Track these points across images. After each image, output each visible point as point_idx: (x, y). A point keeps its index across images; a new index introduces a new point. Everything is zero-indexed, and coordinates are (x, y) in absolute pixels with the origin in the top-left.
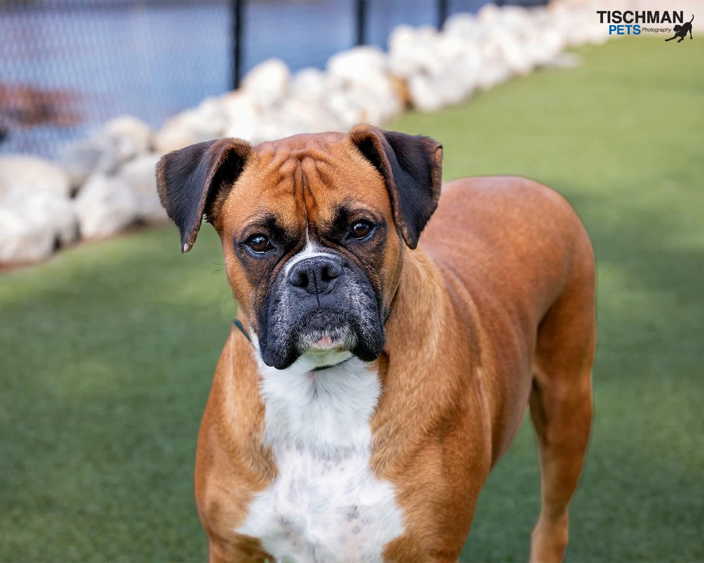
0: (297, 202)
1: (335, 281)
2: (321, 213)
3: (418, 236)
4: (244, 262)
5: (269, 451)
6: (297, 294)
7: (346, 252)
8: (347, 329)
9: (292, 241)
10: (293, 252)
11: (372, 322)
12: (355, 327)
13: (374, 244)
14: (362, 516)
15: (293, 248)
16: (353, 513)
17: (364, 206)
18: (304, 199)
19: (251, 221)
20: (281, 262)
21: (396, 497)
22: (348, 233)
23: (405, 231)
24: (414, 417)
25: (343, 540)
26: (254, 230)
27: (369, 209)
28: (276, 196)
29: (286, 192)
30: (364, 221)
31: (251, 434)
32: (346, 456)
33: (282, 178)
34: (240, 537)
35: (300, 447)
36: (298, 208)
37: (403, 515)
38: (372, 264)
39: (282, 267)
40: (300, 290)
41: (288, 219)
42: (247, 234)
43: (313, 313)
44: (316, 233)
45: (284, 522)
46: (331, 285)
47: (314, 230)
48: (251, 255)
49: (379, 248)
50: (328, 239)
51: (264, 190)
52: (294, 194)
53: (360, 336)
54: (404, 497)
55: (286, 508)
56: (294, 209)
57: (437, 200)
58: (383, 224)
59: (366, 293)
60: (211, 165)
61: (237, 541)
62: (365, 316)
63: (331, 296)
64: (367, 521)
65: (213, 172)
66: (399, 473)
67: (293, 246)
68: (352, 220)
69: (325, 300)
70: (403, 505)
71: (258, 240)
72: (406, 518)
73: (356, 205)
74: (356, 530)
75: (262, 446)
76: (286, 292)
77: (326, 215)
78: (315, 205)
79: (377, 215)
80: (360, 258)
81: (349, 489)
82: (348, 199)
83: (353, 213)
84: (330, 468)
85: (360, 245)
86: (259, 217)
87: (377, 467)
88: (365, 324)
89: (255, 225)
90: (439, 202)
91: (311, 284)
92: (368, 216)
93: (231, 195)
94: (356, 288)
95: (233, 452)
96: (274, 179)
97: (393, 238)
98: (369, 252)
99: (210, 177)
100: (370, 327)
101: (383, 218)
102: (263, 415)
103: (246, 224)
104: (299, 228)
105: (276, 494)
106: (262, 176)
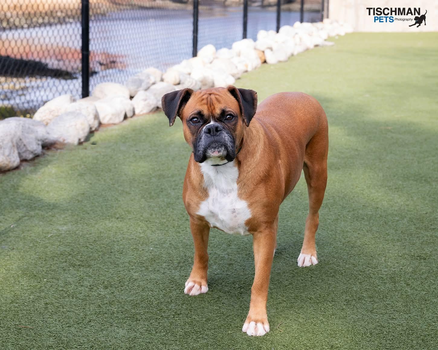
0: (208, 107)
1: (220, 132)
2: (216, 111)
3: (249, 123)
4: (190, 128)
5: (206, 189)
6: (207, 136)
7: (224, 124)
8: (223, 148)
9: (206, 120)
10: (206, 123)
11: (232, 147)
12: (226, 148)
13: (234, 122)
14: (237, 212)
15: (206, 122)
16: (234, 211)
17: (231, 110)
18: (210, 106)
19: (193, 113)
20: (202, 127)
21: (248, 206)
22: (225, 118)
23: (246, 120)
24: (250, 180)
25: (231, 219)
26: (194, 116)
27: (233, 111)
28: (201, 105)
29: (204, 104)
30: (230, 115)
31: (200, 184)
32: (230, 192)
33: (203, 100)
34: (197, 215)
35: (216, 188)
36: (208, 109)
37: (251, 211)
38: (232, 129)
39: (202, 128)
40: (208, 135)
41: (206, 112)
42: (191, 117)
43: (212, 142)
44: (214, 118)
45: (212, 212)
46: (218, 134)
47: (214, 117)
48: (192, 125)
49: (235, 125)
50: (218, 120)
51: (197, 103)
52: (207, 104)
53: (228, 151)
54: (250, 205)
55: (212, 208)
56: (207, 109)
57: (256, 110)
58: (237, 117)
59: (230, 137)
60: (180, 96)
61: (197, 217)
62: (229, 144)
63: (218, 137)
64: (238, 214)
65: (181, 98)
66: (248, 198)
67: (206, 121)
68: (227, 114)
69: (216, 138)
70: (250, 208)
71: (195, 120)
72: (252, 212)
73: (228, 109)
74: (235, 216)
75: (204, 188)
76: (204, 135)
77: (218, 111)
78: (214, 108)
79: (235, 113)
80: (229, 127)
81: (232, 203)
82: (226, 107)
83: (227, 112)
84: (225, 196)
85: (229, 123)
86: (196, 112)
87: (240, 196)
88: (229, 147)
89: (194, 114)
90: (257, 112)
91: (212, 132)
92: (232, 113)
93: (186, 106)
94: (226, 135)
95: (195, 189)
96: (200, 99)
97: (240, 122)
98: (232, 125)
99: (180, 100)
100: (231, 148)
101: (237, 115)
102: (203, 178)
103: (191, 114)
104: (209, 116)
105: (208, 203)
106: (196, 99)
